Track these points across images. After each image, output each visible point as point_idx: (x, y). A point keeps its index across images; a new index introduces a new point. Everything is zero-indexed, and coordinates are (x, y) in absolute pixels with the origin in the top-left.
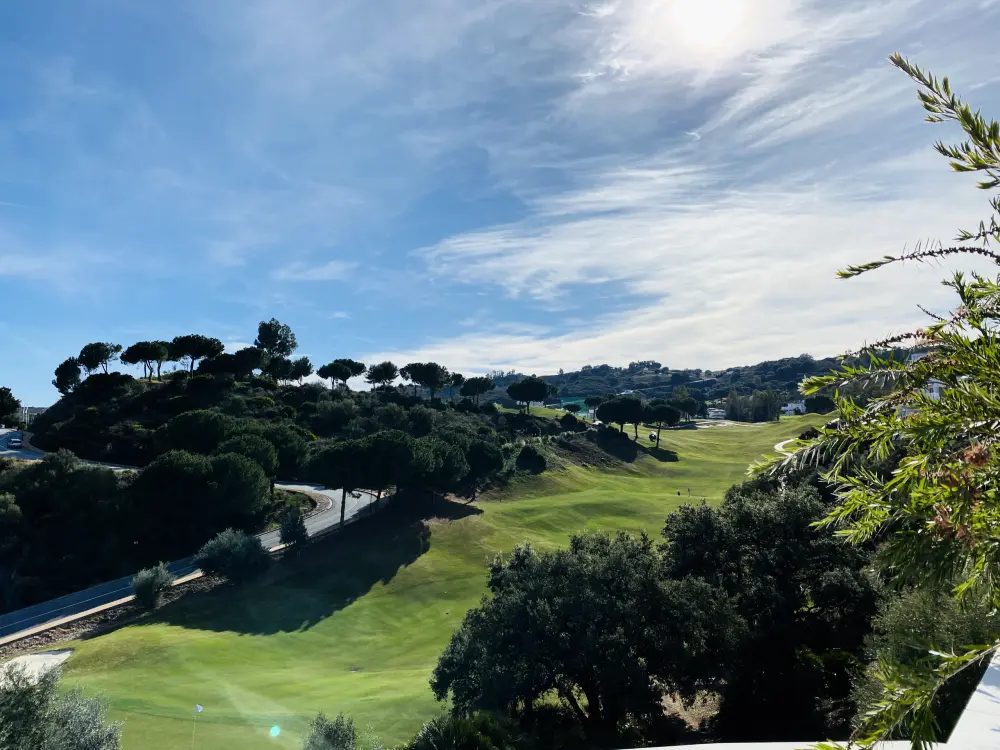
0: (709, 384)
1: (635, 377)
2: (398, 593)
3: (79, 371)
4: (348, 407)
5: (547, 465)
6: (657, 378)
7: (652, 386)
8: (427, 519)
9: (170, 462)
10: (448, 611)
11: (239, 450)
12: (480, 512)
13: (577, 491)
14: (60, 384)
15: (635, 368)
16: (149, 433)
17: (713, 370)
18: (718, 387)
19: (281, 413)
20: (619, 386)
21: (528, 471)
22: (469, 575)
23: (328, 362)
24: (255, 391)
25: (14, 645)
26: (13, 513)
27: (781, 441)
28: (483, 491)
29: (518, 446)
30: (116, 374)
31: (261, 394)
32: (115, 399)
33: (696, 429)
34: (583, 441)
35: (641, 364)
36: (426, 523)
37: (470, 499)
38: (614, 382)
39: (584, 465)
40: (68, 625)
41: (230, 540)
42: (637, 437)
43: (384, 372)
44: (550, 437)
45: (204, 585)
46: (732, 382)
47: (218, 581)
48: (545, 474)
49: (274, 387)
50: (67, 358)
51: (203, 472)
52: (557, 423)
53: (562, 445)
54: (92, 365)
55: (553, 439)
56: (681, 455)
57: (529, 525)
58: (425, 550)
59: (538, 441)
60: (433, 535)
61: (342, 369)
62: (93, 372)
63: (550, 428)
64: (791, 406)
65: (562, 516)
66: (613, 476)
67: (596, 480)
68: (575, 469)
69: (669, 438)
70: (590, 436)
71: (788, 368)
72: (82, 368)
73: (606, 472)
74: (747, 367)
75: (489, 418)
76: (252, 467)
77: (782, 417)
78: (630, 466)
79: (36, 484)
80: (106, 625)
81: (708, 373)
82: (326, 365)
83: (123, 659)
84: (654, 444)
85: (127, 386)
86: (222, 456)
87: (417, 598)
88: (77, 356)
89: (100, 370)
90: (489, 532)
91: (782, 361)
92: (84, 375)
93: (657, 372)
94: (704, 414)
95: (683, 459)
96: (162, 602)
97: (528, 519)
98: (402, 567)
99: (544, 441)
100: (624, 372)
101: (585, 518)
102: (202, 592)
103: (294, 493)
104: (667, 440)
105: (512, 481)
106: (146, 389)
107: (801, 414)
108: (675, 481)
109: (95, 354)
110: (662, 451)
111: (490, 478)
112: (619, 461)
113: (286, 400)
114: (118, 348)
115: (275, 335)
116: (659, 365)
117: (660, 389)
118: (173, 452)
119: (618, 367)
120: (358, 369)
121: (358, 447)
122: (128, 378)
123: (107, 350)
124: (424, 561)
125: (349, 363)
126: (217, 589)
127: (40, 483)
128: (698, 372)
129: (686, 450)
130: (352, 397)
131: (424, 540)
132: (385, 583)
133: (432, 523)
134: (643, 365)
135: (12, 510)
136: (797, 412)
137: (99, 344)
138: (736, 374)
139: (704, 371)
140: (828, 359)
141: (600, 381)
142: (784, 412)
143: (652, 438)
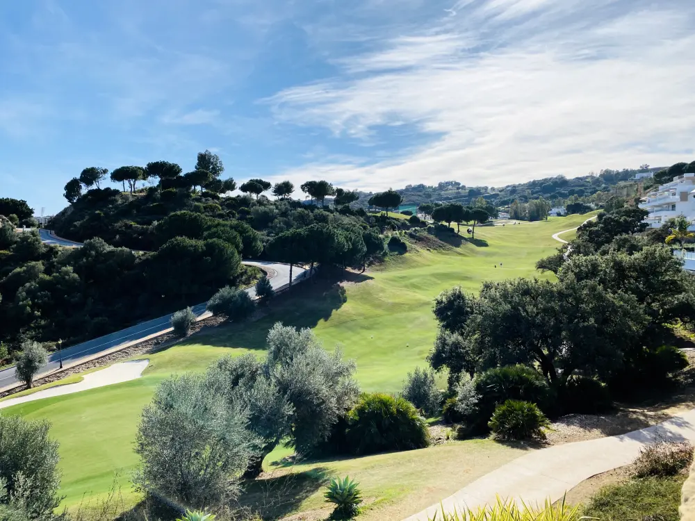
0: (495, 196)
1: (443, 192)
2: (336, 326)
3: (80, 187)
4: (271, 211)
5: (408, 249)
6: (459, 193)
7: (455, 198)
8: (341, 282)
9: (178, 244)
10: (372, 336)
11: (219, 237)
12: (372, 278)
13: (429, 265)
14: (69, 196)
15: (442, 186)
16: (142, 228)
17: (496, 187)
18: (501, 198)
19: (228, 214)
20: (432, 199)
21: (396, 253)
22: (377, 316)
23: (246, 181)
24: (206, 200)
25: (107, 357)
26: (74, 280)
27: (556, 233)
28: (369, 265)
29: (387, 237)
30: (108, 189)
31: (211, 202)
32: (111, 206)
33: (493, 226)
34: (425, 234)
35: (447, 183)
36: (341, 285)
37: (362, 271)
38: (429, 196)
39: (428, 250)
40: (136, 346)
41: (229, 293)
42: (459, 231)
43: (285, 188)
44: (404, 231)
45: (213, 322)
46: (511, 195)
47: (221, 320)
48: (407, 255)
49: (218, 198)
50: (72, 179)
51: (200, 250)
52: (407, 222)
53: (411, 236)
54: (89, 183)
55: (405, 233)
56: (489, 242)
57: (406, 286)
58: (345, 301)
59: (396, 234)
60: (347, 292)
61: (256, 186)
62: (90, 188)
63: (403, 226)
64: (555, 210)
65: (425, 281)
66: (448, 257)
67: (439, 259)
68: (424, 252)
69: (481, 232)
70: (430, 230)
71: (549, 185)
72: (83, 185)
73: (443, 254)
74: (520, 184)
75: (362, 219)
76: (230, 248)
77: (549, 218)
78: (458, 250)
79: (84, 260)
80: (159, 346)
81: (493, 189)
82: (246, 183)
83: (188, 363)
84: (471, 236)
85: (117, 197)
86: (210, 241)
87: (350, 329)
88: (78, 177)
89: (94, 187)
90: (383, 290)
91: (546, 180)
92: (84, 190)
93: (458, 188)
94: (496, 216)
95: (491, 245)
96: (190, 332)
97: (404, 283)
98: (334, 311)
99: (400, 234)
100: (435, 190)
101: (439, 282)
102: (212, 326)
103: (250, 266)
104: (480, 233)
105: (387, 259)
106: (131, 199)
107: (561, 216)
108: (489, 259)
109: (90, 175)
110: (476, 240)
111: (373, 258)
112: (451, 246)
113: (229, 206)
114: (105, 171)
115: (209, 162)
116: (459, 184)
117: (460, 201)
118: (179, 238)
119: (430, 186)
120: (267, 186)
121: (301, 234)
122: (116, 192)
123: (98, 173)
124: (346, 307)
125: (260, 182)
126: (222, 325)
127: (87, 259)
128: (486, 188)
129: (491, 239)
130: (271, 204)
131: (343, 294)
132: (326, 321)
133: (345, 284)
134: (448, 183)
135: (73, 277)
136: (559, 215)
137: (93, 169)
138: (514, 190)
139: (490, 188)
140: (577, 178)
141: (419, 196)
142: (549, 215)
143: (469, 231)
